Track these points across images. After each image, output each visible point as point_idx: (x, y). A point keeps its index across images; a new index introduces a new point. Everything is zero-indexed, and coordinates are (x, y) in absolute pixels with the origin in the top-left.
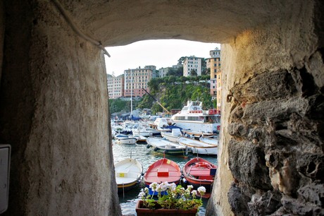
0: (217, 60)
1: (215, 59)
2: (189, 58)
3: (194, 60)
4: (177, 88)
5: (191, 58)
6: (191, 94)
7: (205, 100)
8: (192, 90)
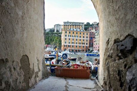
0: (65, 26)
1: (64, 25)
2: (57, 25)
3: (59, 26)
4: (49, 37)
5: (58, 25)
6: (54, 40)
7: (59, 42)
8: (54, 38)
